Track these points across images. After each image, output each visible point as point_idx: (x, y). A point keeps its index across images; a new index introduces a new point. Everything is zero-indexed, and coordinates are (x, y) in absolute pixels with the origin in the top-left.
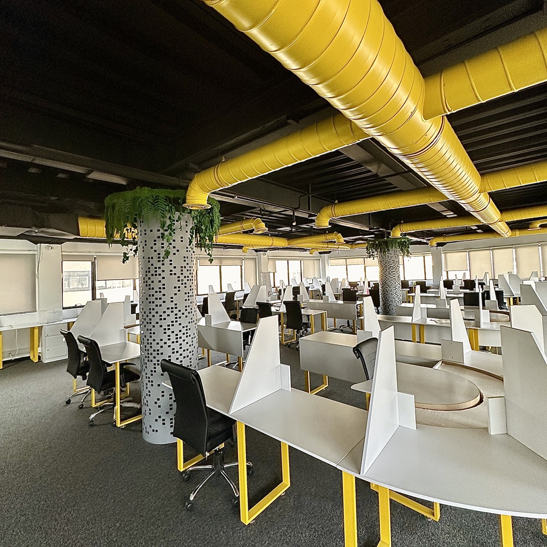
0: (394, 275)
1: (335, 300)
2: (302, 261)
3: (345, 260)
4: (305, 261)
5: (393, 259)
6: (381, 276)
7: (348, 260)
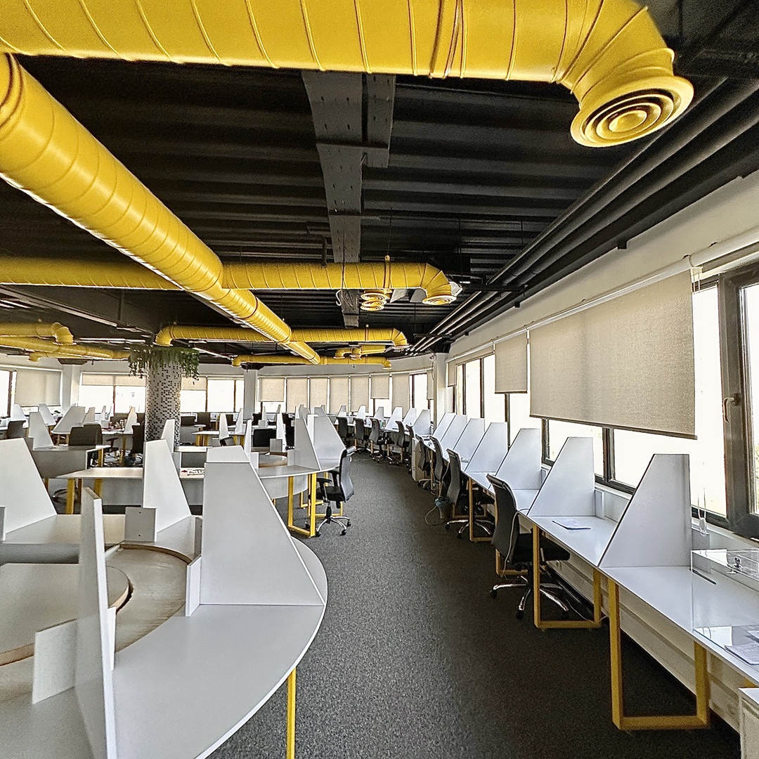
0: (168, 404)
1: (52, 444)
2: (14, 374)
3: (111, 377)
4: (22, 375)
5: (170, 379)
6: (150, 404)
7: (117, 378)
